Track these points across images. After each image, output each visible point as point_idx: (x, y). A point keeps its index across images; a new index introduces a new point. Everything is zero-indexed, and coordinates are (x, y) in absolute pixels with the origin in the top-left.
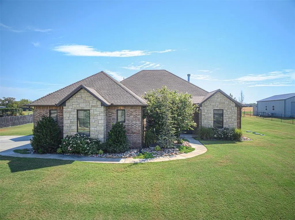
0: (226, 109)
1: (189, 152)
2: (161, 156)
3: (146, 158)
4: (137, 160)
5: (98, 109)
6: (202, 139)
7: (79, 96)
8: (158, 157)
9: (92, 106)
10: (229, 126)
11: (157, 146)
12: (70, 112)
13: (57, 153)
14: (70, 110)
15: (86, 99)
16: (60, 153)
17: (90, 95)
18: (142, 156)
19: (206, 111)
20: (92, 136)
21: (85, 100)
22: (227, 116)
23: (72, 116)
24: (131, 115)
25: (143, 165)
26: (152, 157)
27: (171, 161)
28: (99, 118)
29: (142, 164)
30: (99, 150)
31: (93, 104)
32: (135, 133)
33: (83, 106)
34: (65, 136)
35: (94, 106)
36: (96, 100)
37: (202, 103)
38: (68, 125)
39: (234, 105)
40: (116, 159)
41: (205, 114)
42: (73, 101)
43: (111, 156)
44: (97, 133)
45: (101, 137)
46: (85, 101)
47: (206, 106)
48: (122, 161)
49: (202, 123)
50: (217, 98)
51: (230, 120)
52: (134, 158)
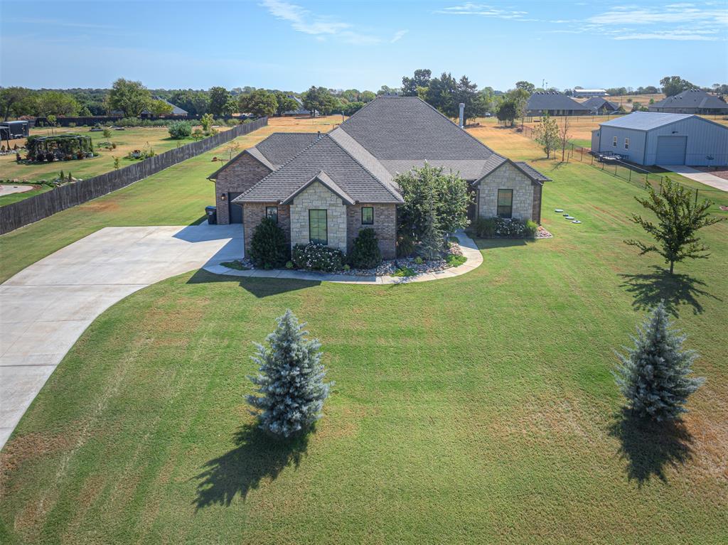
0: (518, 188)
1: (459, 265)
2: (425, 272)
3: (407, 276)
4: (396, 279)
5: (338, 209)
6: (479, 236)
7: (311, 191)
8: (420, 274)
9: (330, 205)
10: (520, 215)
11: (419, 258)
12: (299, 213)
13: (287, 269)
14: (299, 209)
15: (322, 196)
16: (291, 269)
17: (327, 190)
18: (401, 273)
19: (486, 192)
20: (330, 245)
21: (320, 196)
22: (518, 199)
23: (302, 218)
24: (382, 214)
25: (405, 287)
26: (414, 275)
27: (438, 280)
28: (340, 220)
29: (405, 284)
30: (343, 265)
31: (332, 202)
32: (386, 239)
33: (317, 204)
34: (293, 244)
35: (333, 205)
36: (336, 197)
37: (482, 179)
38: (298, 230)
39: (530, 182)
40: (370, 278)
41: (484, 195)
42: (302, 197)
43: (361, 273)
44: (336, 241)
45: (343, 246)
46: (321, 198)
47: (487, 184)
48: (379, 281)
49: (481, 210)
50: (505, 172)
51: (523, 205)
52: (393, 275)
